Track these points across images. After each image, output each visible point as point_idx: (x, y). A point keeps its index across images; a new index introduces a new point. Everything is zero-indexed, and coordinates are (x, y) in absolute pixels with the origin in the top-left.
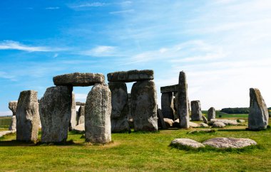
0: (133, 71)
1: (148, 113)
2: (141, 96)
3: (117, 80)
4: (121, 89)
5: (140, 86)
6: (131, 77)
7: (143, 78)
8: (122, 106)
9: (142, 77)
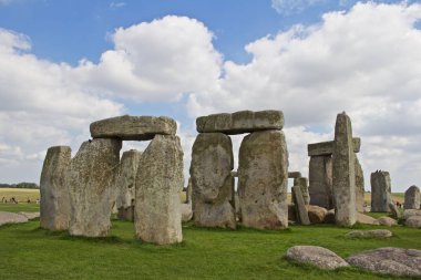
0: (243, 112)
1: (269, 194)
2: (256, 160)
3: (214, 130)
4: (220, 148)
5: (254, 142)
6: (238, 125)
7: (262, 127)
8: (222, 180)
9: (259, 124)
